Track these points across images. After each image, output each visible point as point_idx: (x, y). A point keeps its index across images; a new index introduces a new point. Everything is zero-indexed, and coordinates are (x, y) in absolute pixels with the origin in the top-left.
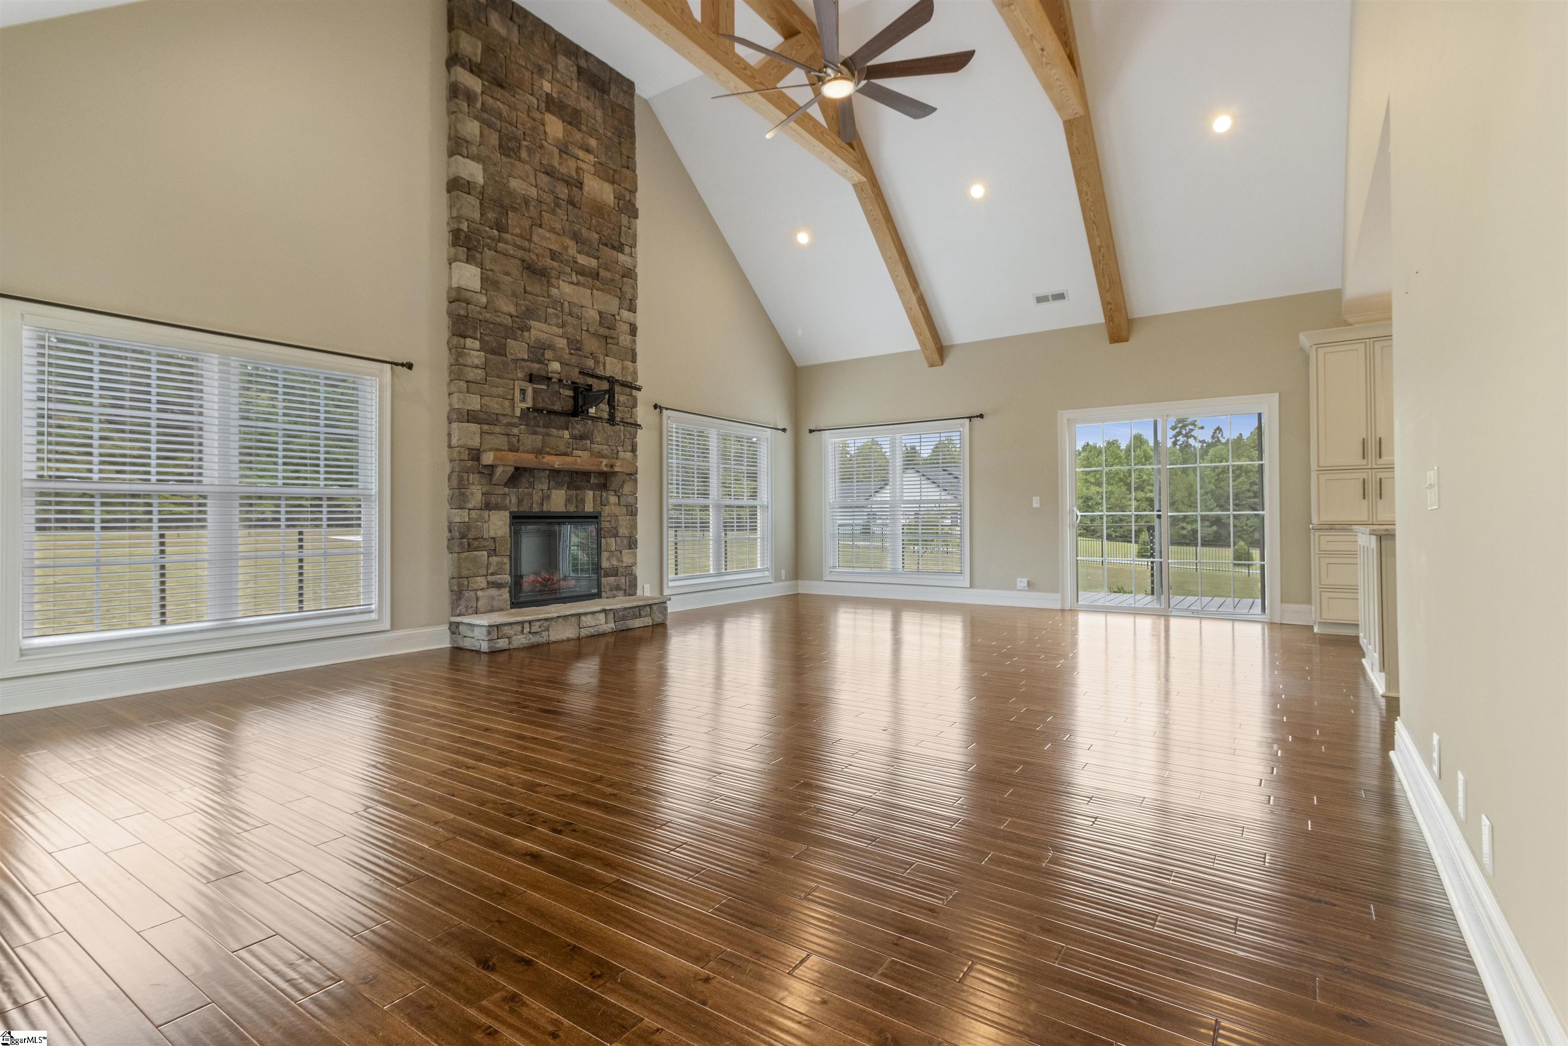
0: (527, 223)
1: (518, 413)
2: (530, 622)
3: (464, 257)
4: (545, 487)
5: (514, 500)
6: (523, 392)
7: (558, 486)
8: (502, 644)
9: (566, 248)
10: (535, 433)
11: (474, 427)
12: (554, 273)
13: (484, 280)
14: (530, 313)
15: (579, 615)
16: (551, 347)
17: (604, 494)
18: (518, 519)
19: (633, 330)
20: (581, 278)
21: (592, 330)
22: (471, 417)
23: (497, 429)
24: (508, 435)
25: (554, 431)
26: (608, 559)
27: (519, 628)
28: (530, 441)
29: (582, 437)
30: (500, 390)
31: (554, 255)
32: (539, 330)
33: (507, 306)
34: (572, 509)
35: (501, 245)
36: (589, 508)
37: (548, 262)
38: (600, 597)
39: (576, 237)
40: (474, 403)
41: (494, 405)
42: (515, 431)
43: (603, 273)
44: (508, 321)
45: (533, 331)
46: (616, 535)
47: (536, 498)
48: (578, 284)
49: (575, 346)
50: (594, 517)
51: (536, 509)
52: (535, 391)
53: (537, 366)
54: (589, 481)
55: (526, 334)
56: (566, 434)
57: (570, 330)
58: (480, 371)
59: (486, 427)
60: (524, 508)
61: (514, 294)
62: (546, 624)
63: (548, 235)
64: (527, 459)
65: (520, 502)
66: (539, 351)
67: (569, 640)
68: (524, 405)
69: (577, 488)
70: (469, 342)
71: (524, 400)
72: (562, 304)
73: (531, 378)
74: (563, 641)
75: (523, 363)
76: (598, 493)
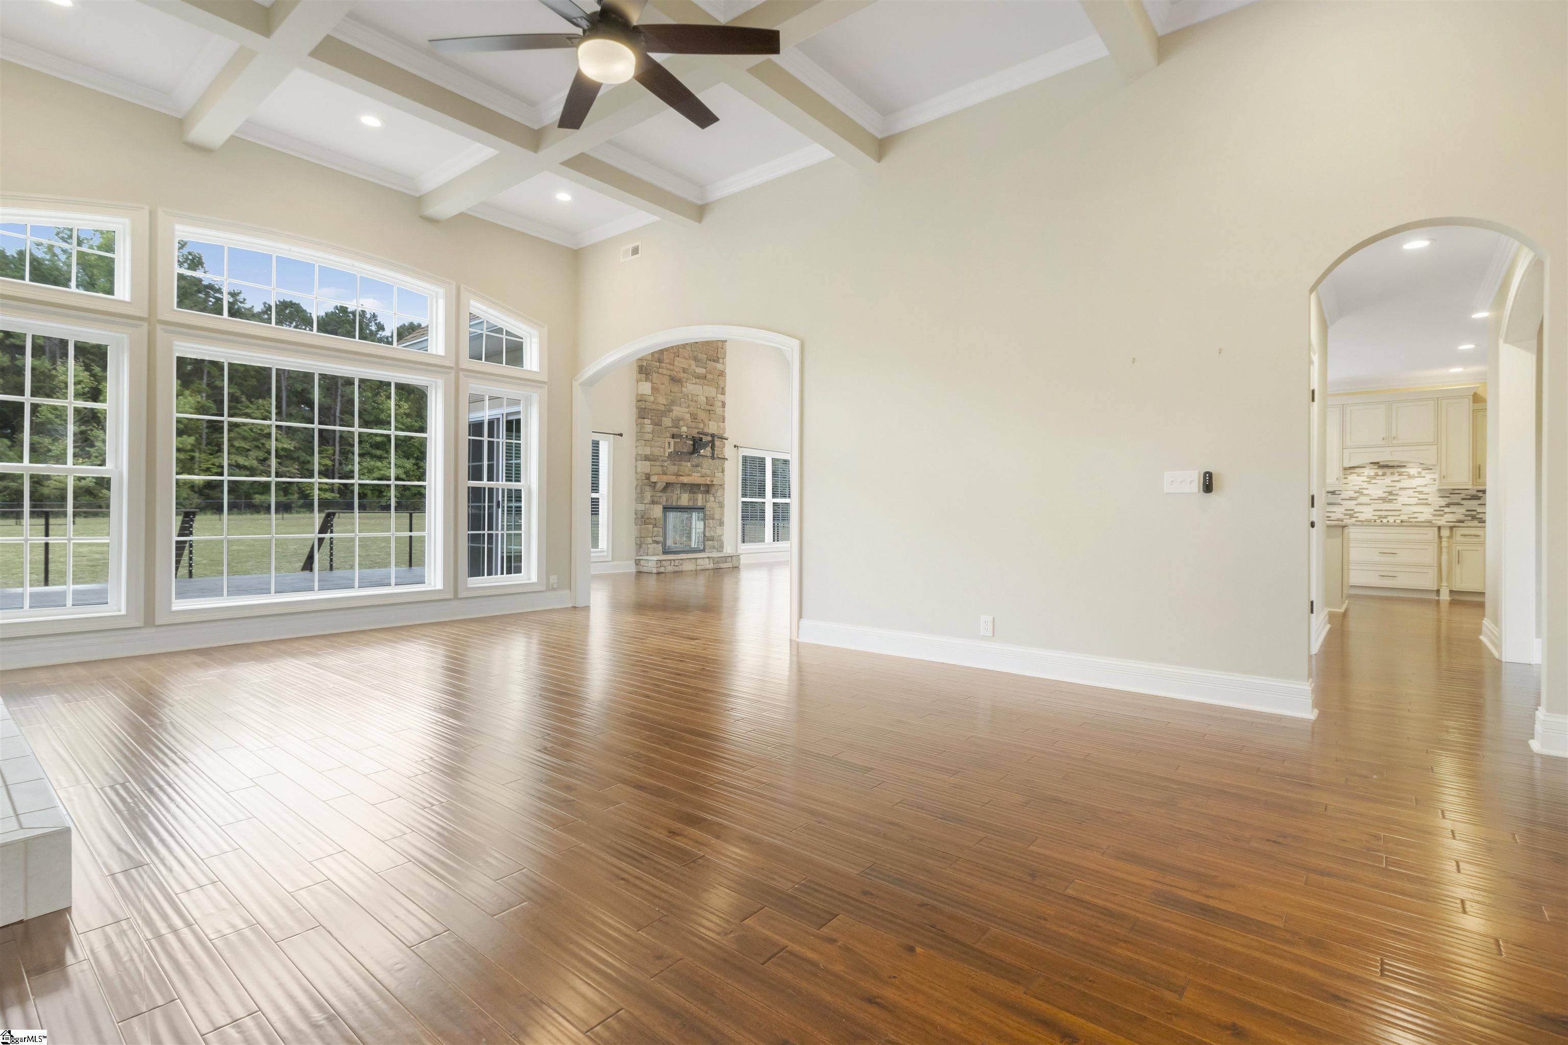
0: (672, 356)
1: (667, 455)
2: (674, 560)
3: (644, 379)
4: (679, 493)
5: (665, 499)
6: (669, 443)
7: (685, 492)
8: (662, 570)
9: (690, 366)
10: (674, 465)
11: (648, 463)
12: (684, 380)
13: (653, 388)
14: (673, 403)
15: (696, 559)
16: (683, 419)
17: (707, 496)
18: (666, 509)
19: (724, 405)
20: (697, 380)
21: (702, 408)
22: (647, 458)
23: (658, 463)
24: (662, 466)
25: (683, 463)
26: (709, 532)
27: (669, 562)
28: (673, 469)
29: (697, 466)
30: (659, 444)
31: (684, 370)
32: (678, 411)
33: (662, 400)
34: (691, 504)
35: (660, 370)
36: (700, 504)
37: (682, 375)
38: (705, 552)
39: (696, 359)
40: (648, 451)
41: (657, 452)
42: (666, 464)
43: (709, 376)
44: (663, 408)
45: (674, 412)
46: (713, 519)
47: (675, 498)
48: (696, 384)
49: (694, 417)
50: (702, 509)
51: (674, 504)
52: (675, 442)
53: (676, 429)
54: (700, 489)
55: (671, 413)
56: (689, 464)
57: (691, 409)
58: (651, 435)
59: (652, 462)
60: (669, 504)
61: (666, 394)
62: (681, 562)
63: (682, 360)
64: (672, 479)
65: (667, 500)
66: (676, 422)
67: (691, 571)
68: (670, 451)
69: (694, 493)
70: (646, 420)
71: (669, 447)
72: (688, 396)
73: (673, 436)
74: (689, 571)
75: (670, 429)
76: (704, 495)
